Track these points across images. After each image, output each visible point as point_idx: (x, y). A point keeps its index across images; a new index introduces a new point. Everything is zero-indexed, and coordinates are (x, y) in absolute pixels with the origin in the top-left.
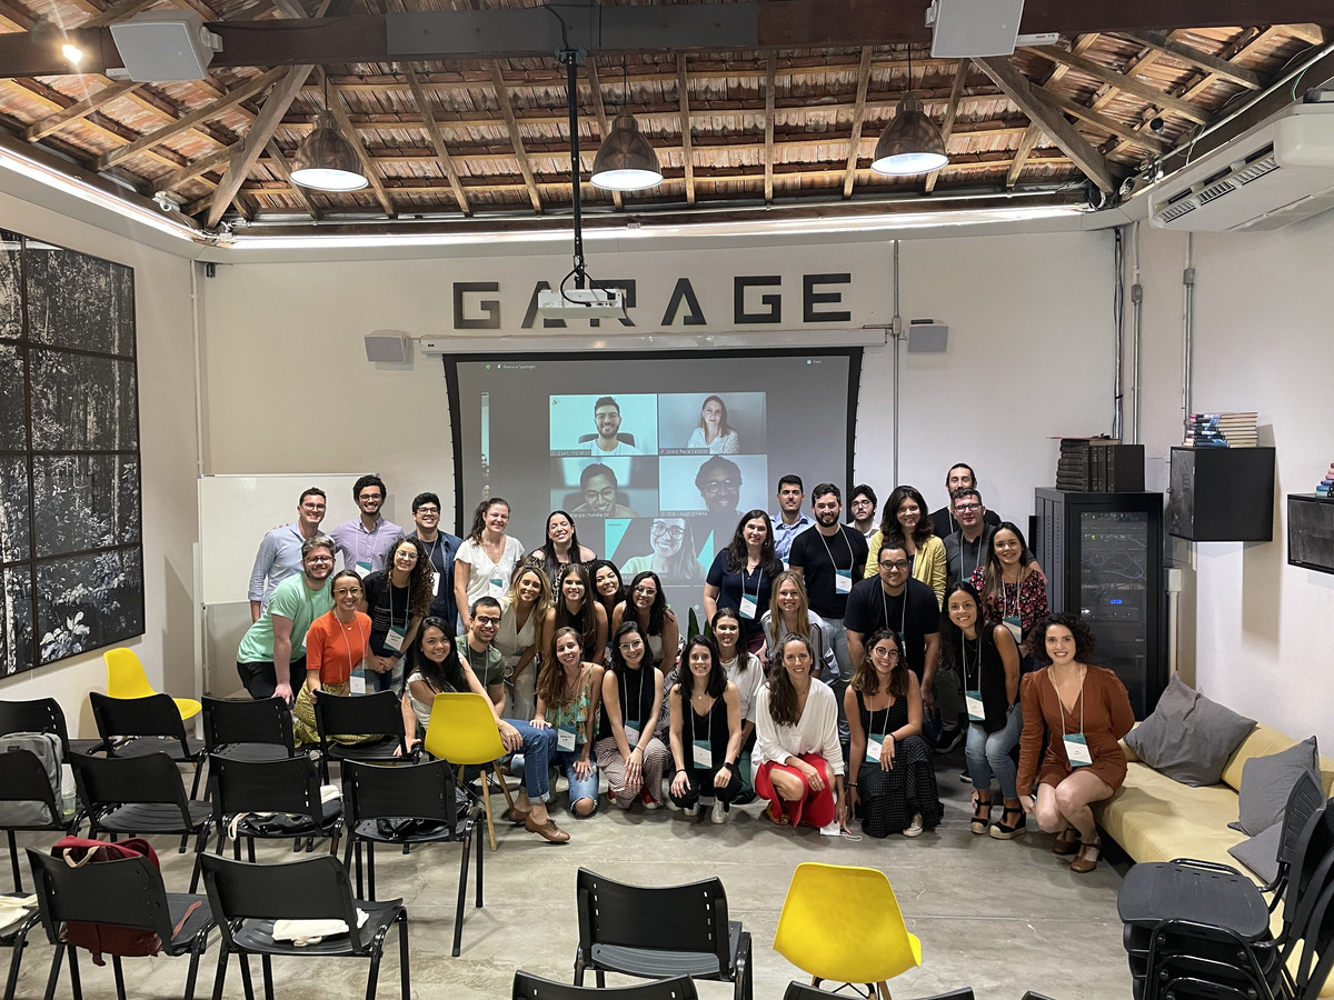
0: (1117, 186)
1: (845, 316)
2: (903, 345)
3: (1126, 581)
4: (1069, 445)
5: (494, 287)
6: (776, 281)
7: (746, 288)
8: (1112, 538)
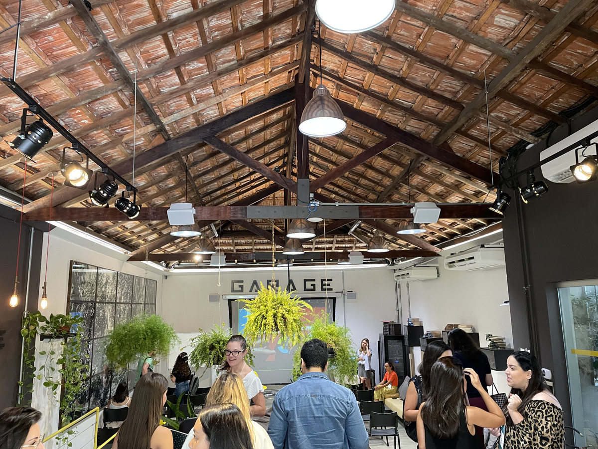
0: (393, 261)
1: (331, 289)
2: (346, 297)
3: (399, 357)
4: (385, 323)
5: (242, 282)
6: (314, 280)
7: (307, 282)
8: (395, 346)
